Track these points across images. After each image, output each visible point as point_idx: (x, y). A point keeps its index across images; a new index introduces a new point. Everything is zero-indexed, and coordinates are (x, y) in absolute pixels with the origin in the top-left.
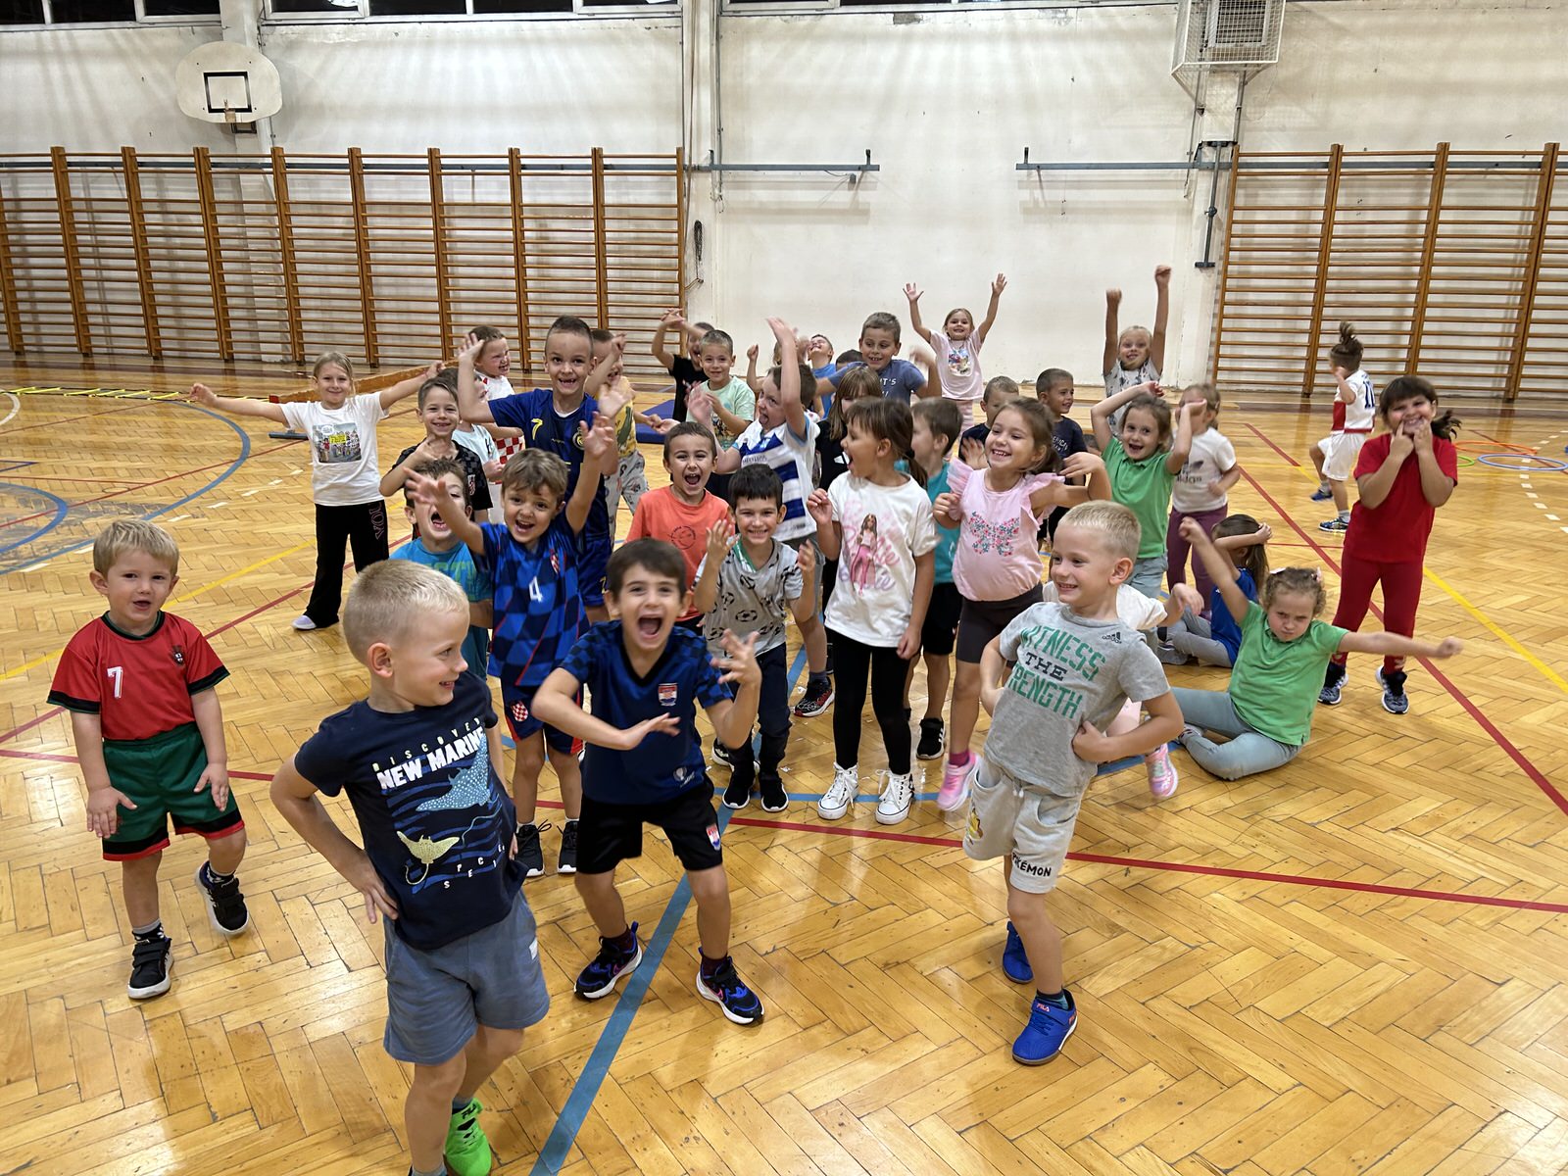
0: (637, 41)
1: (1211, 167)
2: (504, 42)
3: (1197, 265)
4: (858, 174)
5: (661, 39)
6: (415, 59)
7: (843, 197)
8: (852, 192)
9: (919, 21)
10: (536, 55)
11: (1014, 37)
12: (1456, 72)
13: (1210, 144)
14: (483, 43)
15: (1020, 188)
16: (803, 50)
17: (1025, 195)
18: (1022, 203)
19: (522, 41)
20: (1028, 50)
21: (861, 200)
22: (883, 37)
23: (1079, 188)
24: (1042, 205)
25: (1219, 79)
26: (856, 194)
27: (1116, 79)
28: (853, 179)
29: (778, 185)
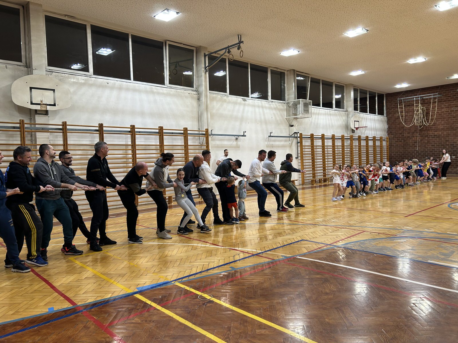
0: (186, 97)
1: (296, 137)
2: (146, 92)
3: (296, 158)
4: (237, 137)
5: (192, 98)
6: (115, 93)
7: (235, 143)
8: (236, 142)
9: (246, 101)
10: (158, 98)
11: (262, 107)
13: (296, 133)
14: (139, 91)
15: (266, 141)
16: (225, 105)
17: (266, 143)
18: (266, 145)
19: (152, 92)
20: (265, 110)
21: (238, 144)
22: (240, 104)
23: (275, 142)
24: (269, 145)
25: (295, 120)
26: (237, 143)
27: (278, 119)
28: (237, 139)
29: (221, 140)
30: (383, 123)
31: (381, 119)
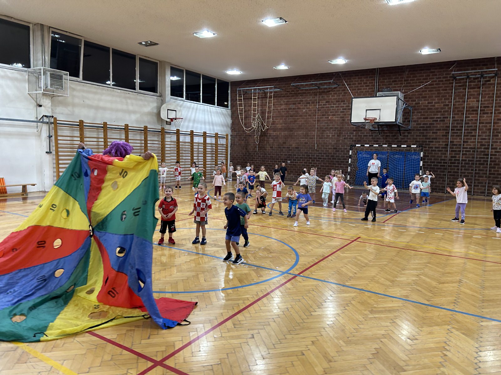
1: (47, 123)
3: (46, 152)
12: (102, 104)
13: (46, 116)
25: (45, 97)
30: (224, 116)
31: (221, 111)
